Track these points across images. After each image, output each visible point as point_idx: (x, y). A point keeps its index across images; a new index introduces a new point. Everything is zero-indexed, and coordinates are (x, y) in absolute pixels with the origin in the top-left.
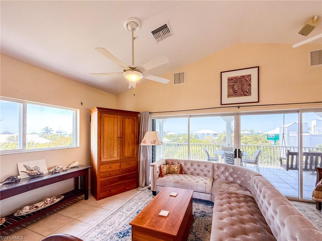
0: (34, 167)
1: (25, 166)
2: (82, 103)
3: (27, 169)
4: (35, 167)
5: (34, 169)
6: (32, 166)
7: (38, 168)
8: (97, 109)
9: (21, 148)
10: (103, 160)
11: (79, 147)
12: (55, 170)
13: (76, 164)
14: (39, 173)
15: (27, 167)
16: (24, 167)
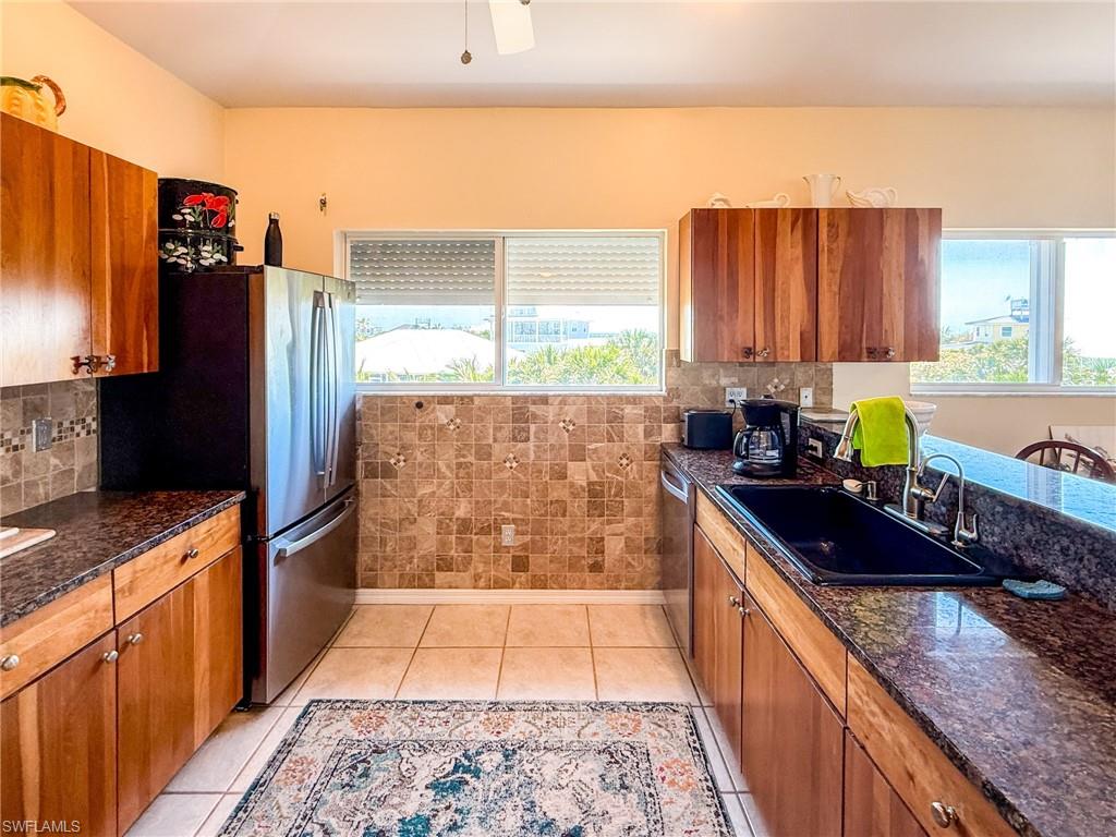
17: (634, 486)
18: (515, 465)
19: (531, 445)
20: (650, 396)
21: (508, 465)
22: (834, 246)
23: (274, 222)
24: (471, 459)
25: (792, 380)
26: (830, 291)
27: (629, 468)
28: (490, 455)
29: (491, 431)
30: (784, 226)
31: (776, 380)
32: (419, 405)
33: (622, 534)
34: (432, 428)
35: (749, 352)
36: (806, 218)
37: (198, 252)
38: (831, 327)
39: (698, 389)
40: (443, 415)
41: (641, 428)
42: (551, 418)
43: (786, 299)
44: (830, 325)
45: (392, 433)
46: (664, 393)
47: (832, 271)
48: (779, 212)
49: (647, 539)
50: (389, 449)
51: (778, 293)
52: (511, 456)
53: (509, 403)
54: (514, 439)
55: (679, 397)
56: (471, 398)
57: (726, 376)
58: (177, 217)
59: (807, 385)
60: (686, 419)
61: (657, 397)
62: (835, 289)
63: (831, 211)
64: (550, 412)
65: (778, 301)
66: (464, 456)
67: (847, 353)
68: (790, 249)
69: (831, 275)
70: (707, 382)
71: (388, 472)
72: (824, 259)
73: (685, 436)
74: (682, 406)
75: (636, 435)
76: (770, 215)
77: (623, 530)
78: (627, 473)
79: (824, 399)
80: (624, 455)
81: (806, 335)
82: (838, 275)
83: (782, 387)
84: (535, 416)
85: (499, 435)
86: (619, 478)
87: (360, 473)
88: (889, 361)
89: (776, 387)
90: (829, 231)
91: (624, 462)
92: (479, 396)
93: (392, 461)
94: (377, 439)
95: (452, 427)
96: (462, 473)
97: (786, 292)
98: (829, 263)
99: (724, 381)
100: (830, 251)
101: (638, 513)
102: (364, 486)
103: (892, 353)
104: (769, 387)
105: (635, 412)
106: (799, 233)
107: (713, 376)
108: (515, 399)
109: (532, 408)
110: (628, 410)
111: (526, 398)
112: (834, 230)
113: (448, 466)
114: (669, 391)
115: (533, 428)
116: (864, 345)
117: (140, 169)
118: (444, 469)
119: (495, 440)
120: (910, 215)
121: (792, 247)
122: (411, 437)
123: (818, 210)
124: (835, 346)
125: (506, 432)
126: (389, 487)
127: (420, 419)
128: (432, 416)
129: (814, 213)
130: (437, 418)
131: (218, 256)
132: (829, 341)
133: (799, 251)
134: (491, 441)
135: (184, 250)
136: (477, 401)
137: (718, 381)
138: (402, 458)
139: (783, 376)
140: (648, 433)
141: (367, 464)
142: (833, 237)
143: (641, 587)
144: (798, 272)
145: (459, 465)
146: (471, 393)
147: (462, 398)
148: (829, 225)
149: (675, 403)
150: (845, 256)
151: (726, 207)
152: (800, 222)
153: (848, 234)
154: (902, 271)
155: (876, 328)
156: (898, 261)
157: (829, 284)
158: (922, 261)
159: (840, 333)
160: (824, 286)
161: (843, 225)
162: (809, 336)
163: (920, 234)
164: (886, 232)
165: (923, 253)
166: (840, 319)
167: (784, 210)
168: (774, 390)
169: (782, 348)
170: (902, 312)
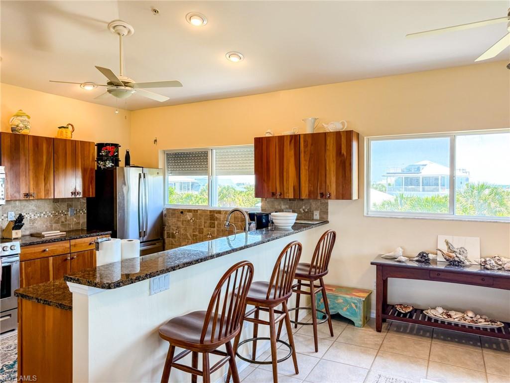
0: (459, 247)
1: (447, 243)
3: (449, 248)
4: (461, 248)
5: (458, 251)
6: (456, 246)
7: (465, 251)
12: (485, 262)
15: (449, 244)
16: (445, 243)
18: (210, 236)
19: (216, 229)
21: (208, 236)
22: (306, 150)
23: (128, 152)
24: (197, 233)
25: (310, 208)
26: (305, 169)
28: (203, 232)
29: (203, 223)
30: (287, 142)
32: (182, 212)
34: (186, 221)
35: (274, 194)
36: (295, 138)
37: (105, 163)
40: (189, 216)
42: (222, 219)
43: (288, 173)
44: (305, 183)
45: (174, 222)
48: (285, 137)
50: (174, 228)
51: (285, 170)
52: (209, 233)
53: (208, 213)
54: (210, 227)
56: (197, 210)
57: (283, 205)
58: (101, 154)
59: (316, 209)
62: (307, 168)
63: (305, 135)
64: (222, 217)
65: (285, 174)
66: (195, 232)
67: (313, 195)
68: (289, 153)
69: (305, 162)
70: (277, 207)
71: (173, 236)
72: (302, 155)
76: (281, 139)
79: (325, 216)
81: (295, 188)
82: (308, 162)
83: (306, 210)
84: (217, 218)
85: (205, 225)
87: (165, 236)
90: (304, 144)
92: (200, 210)
93: (175, 232)
94: (170, 224)
95: (192, 221)
96: (194, 238)
97: (288, 169)
98: (304, 157)
99: (283, 207)
100: (305, 152)
102: (167, 241)
104: (301, 210)
106: (292, 145)
107: (279, 204)
108: (211, 211)
109: (216, 215)
111: (213, 211)
112: (306, 143)
113: (190, 235)
115: (216, 222)
116: (319, 192)
117: (89, 142)
118: (189, 236)
119: (204, 227)
120: (339, 134)
121: (290, 151)
122: (180, 224)
123: (300, 135)
124: (307, 192)
125: (208, 224)
126: (173, 242)
127: (182, 218)
128: (185, 217)
130: (187, 218)
131: (111, 164)
132: (305, 190)
133: (292, 152)
134: (203, 227)
135: (102, 163)
136: (199, 212)
137: (281, 207)
138: (177, 231)
139: (307, 205)
141: (168, 233)
142: (306, 146)
144: (292, 161)
145: (194, 235)
146: (197, 209)
147: (194, 210)
148: (304, 141)
150: (310, 154)
151: (271, 135)
152: (293, 141)
153: (312, 145)
154: (335, 159)
155: (324, 184)
156: (333, 155)
157: (305, 166)
158: (343, 154)
159: (309, 186)
160: (302, 167)
161: (310, 141)
162: (297, 188)
163: (342, 142)
164: (328, 142)
165: (344, 151)
166: (309, 180)
167: (287, 136)
168: (303, 211)
169: (286, 193)
170: (335, 178)
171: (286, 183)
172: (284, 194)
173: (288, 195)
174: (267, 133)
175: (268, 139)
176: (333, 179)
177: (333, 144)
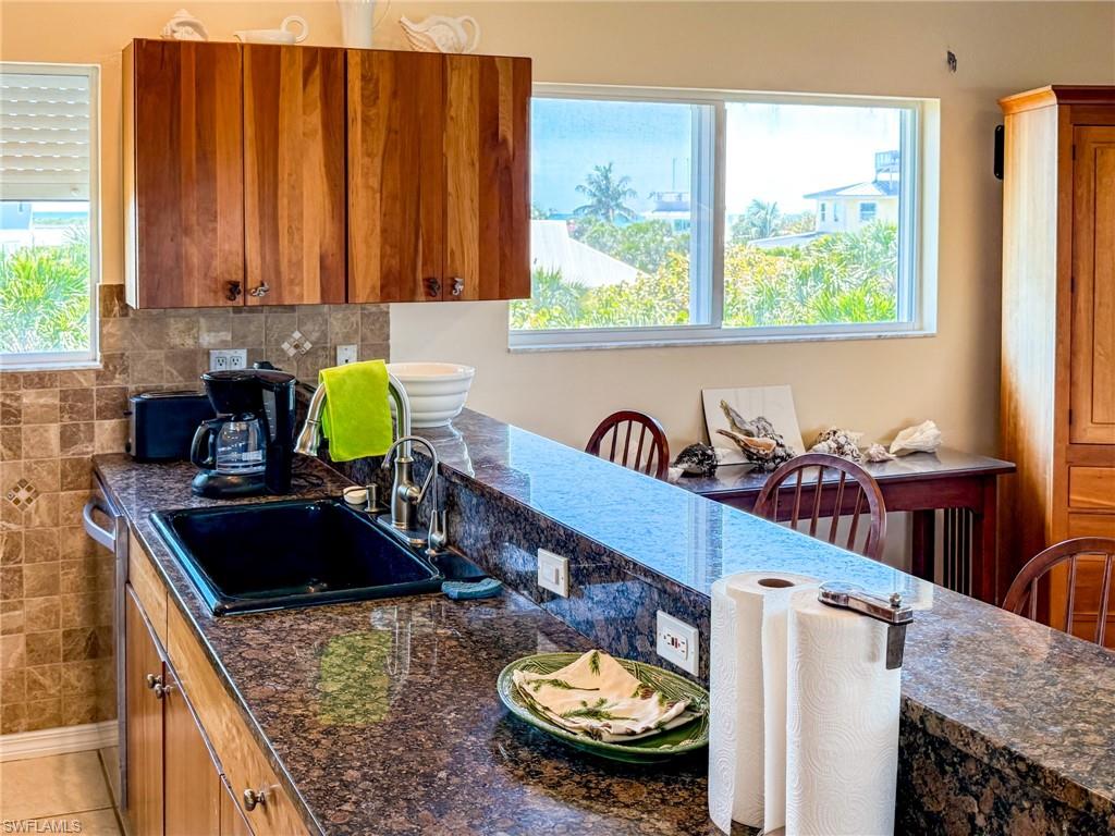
2: (952, 59)
8: (1054, 100)
9: (705, 321)
10: (1090, 433)
11: (933, 336)
13: (925, 434)
14: (780, 451)
17: (42, 538)
20: (70, 372)
22: (373, 112)
25: (324, 334)
26: (367, 187)
27: (32, 505)
30: (291, 76)
31: (297, 335)
33: (20, 630)
35: (233, 289)
36: (328, 63)
38: (368, 246)
39: (160, 354)
41: (53, 432)
43: (296, 200)
44: (367, 242)
46: (98, 365)
47: (369, 155)
48: (283, 50)
49: (67, 635)
51: (284, 188)
55: (125, 370)
57: (209, 331)
59: (347, 340)
60: (133, 410)
61: (83, 372)
62: (375, 182)
63: (368, 55)
65: (283, 202)
67: (396, 287)
68: (302, 119)
69: (367, 160)
70: (177, 341)
72: (356, 132)
73: (132, 440)
74: (132, 387)
75: (44, 444)
76: (267, 58)
77: (20, 622)
78: (28, 517)
80: (23, 483)
81: (329, 261)
82: (378, 161)
83: (308, 346)
86: (13, 527)
88: (458, 299)
89: (296, 347)
90: (363, 89)
91: (23, 495)
97: (296, 186)
98: (364, 140)
99: (206, 339)
100: (366, 121)
101: (49, 587)
103: (459, 287)
104: (285, 346)
105: (42, 401)
106: (316, 89)
110: (29, 398)
112: (371, 86)
114: (107, 359)
116: (420, 276)
120: (487, 65)
121: (304, 113)
123: (345, 51)
124: (375, 277)
129: (341, 56)
132: (367, 269)
133: (316, 119)
139: (309, 326)
140: (67, 440)
142: (370, 99)
143: (59, 721)
144: (316, 153)
148: (363, 77)
149: (118, 381)
150: (389, 130)
151: (197, 38)
152: (317, 72)
153: (394, 94)
154: (476, 156)
155: (437, 246)
156: (469, 140)
157: (366, 175)
158: (505, 141)
159: (383, 257)
160: (356, 179)
161: (385, 80)
162: (336, 262)
163: (501, 98)
164: (452, 94)
165: (506, 129)
166: (384, 231)
167: (291, 49)
168: (292, 352)
169: (291, 282)
170: (476, 223)
171: (291, 241)
172: (279, 285)
173: (297, 289)
174: (179, 24)
175: (208, 53)
176: (471, 228)
177: (471, 99)
